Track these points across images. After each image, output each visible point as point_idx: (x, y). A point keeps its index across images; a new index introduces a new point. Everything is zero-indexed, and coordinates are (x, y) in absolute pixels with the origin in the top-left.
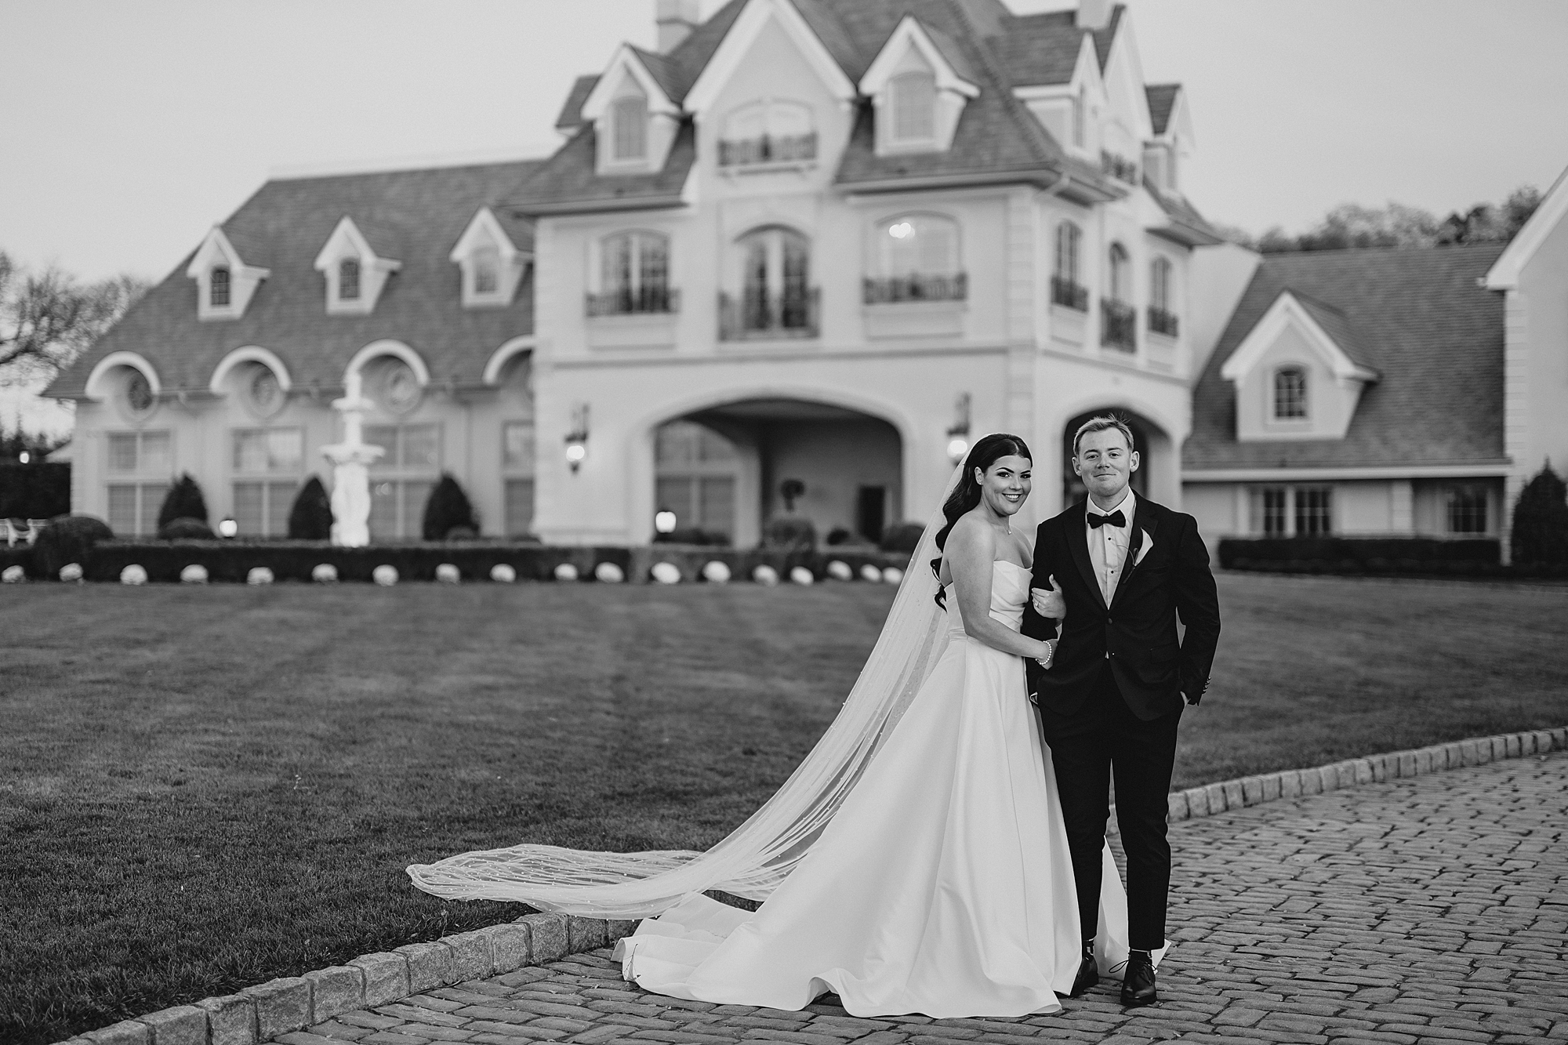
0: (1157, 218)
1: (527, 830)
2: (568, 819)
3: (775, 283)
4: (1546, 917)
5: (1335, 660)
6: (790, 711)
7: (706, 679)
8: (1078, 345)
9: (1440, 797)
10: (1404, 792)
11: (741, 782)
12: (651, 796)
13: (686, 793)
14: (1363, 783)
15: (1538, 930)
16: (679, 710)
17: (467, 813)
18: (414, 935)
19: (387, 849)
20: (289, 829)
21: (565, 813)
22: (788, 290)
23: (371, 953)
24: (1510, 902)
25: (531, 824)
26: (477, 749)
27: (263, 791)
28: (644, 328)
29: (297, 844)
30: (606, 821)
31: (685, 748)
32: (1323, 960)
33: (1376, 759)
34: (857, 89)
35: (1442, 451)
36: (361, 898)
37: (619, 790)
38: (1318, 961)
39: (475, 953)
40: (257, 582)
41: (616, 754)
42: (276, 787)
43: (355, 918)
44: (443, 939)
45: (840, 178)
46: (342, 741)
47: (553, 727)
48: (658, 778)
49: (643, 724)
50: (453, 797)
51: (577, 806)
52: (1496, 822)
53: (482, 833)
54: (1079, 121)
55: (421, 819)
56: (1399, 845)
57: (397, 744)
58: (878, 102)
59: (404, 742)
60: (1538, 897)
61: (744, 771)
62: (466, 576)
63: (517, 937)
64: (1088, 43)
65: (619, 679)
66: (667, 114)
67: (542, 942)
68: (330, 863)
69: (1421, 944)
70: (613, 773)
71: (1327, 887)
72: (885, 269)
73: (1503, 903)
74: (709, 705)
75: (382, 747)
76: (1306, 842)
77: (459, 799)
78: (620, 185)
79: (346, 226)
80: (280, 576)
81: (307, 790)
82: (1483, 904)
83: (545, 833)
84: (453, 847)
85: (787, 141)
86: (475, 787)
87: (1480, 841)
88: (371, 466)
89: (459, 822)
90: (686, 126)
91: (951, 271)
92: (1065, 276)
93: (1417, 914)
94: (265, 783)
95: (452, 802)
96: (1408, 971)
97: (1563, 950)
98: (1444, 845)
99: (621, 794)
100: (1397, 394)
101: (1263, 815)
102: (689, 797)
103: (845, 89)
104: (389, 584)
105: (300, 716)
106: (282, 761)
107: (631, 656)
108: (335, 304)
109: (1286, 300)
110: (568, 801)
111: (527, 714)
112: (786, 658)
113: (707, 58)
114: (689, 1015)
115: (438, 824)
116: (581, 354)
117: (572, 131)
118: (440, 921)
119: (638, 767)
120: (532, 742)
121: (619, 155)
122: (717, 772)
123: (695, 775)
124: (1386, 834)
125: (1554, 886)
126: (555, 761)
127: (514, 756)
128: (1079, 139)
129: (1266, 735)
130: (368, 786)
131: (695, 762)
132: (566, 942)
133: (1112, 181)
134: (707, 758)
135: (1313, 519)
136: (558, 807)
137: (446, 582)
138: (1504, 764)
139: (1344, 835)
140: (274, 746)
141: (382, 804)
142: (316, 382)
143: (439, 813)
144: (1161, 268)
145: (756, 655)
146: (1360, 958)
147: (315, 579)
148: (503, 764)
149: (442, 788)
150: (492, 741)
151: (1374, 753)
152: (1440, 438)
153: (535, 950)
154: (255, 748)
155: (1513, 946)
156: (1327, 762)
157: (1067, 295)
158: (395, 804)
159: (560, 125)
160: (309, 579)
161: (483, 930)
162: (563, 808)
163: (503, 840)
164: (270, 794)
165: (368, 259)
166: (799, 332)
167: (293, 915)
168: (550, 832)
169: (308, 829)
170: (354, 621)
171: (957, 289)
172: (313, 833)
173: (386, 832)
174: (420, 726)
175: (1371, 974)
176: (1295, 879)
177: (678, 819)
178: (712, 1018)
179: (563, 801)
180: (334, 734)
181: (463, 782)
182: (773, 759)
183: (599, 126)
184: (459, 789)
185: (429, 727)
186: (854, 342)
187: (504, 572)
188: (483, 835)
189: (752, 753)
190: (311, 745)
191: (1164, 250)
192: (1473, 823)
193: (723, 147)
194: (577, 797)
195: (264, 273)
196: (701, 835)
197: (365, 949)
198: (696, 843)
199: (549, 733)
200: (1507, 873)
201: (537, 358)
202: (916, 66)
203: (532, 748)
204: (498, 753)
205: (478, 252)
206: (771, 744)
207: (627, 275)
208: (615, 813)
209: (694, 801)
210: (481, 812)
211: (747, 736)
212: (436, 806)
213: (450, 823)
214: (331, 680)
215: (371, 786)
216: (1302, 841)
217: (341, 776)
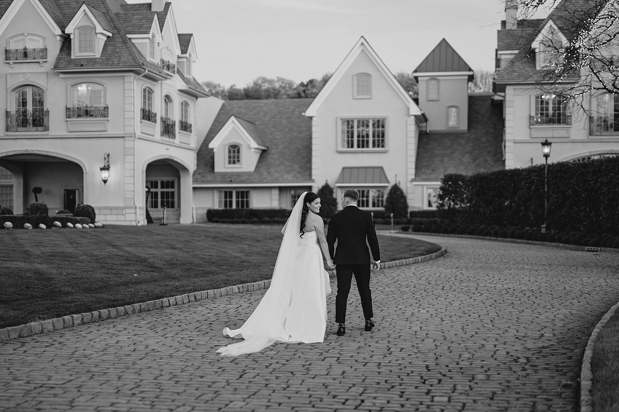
0: (183, 86)
3: (30, 108)
5: (235, 254)
7: (9, 264)
8: (152, 135)
11: (25, 297)
13: (7, 301)
14: (235, 293)
22: (34, 111)
34: (63, 32)
35: (289, 177)
45: (56, 67)
54: (152, 47)
58: (72, 36)
61: (26, 293)
64: (156, 18)
72: (74, 104)
74: (12, 273)
76: (212, 310)
85: (34, 50)
91: (102, 105)
92: (147, 108)
100: (274, 154)
101: (200, 303)
103: (58, 31)
109: (233, 118)
112: (38, 257)
114: (14, 361)
122: (17, 294)
123: (9, 295)
124: (238, 307)
128: (152, 55)
129: (206, 279)
131: (9, 291)
133: (166, 72)
134: (13, 289)
135: (243, 202)
139: (224, 308)
144: (185, 106)
145: (27, 256)
151: (240, 284)
152: (289, 172)
156: (224, 287)
157: (148, 116)
166: (39, 128)
171: (104, 112)
176: (205, 320)
178: (21, 362)
182: (36, 290)
186: (62, 132)
189: (29, 288)
191: (186, 98)
193: (7, 53)
202: (88, 24)
206: (35, 285)
209: (10, 303)
211: (26, 282)
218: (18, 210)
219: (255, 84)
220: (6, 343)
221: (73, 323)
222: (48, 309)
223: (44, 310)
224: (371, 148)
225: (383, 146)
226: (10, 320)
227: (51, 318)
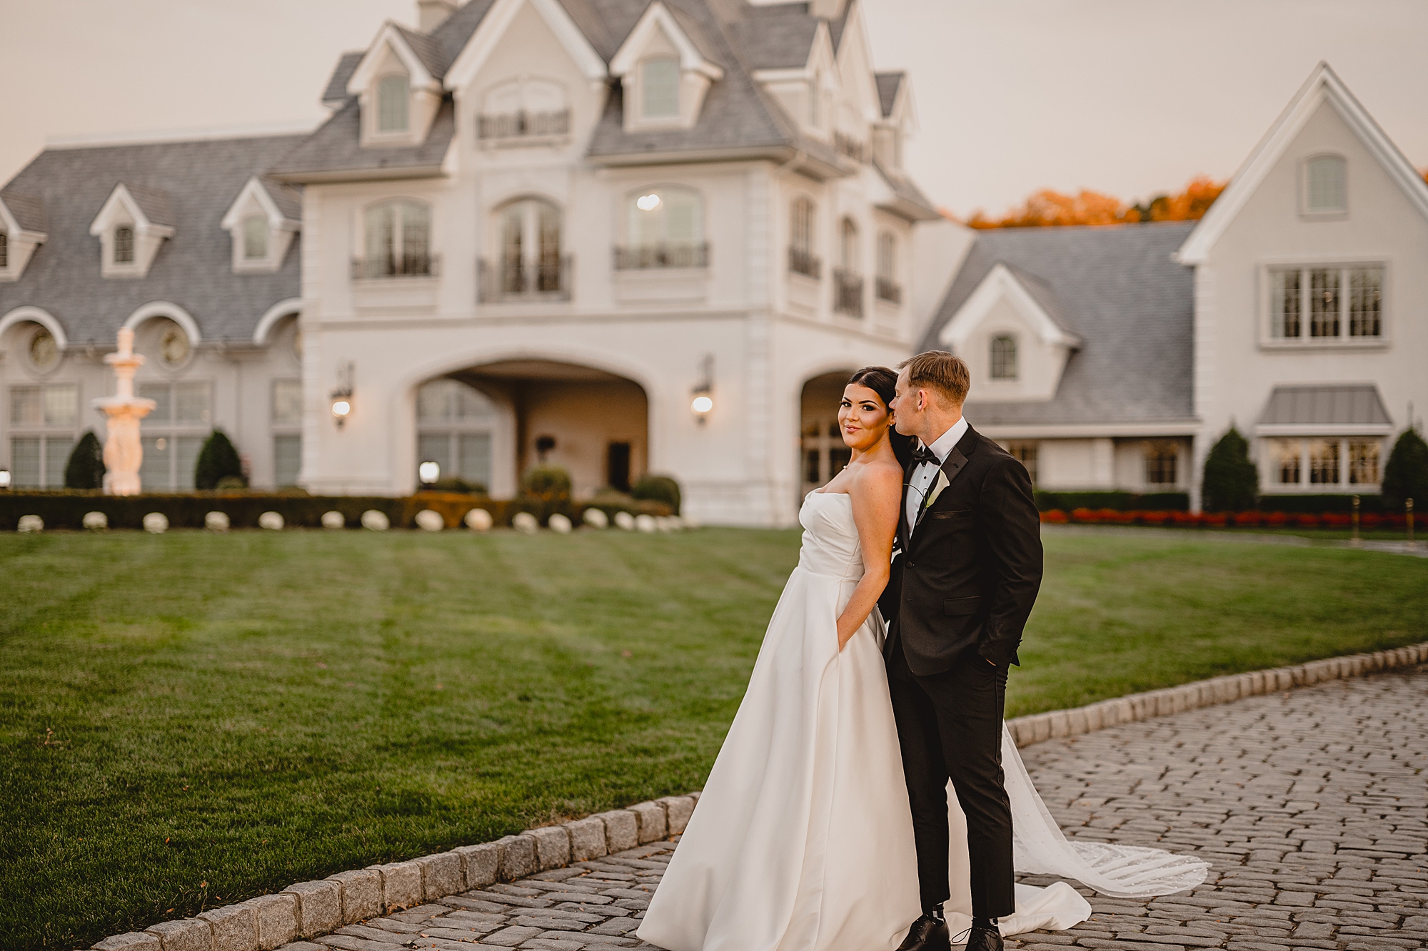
0: (882, 193)
1: (296, 786)
2: (339, 773)
3: (531, 251)
4: (1348, 864)
5: (1076, 602)
6: (561, 656)
7: (475, 623)
8: (811, 310)
9: (1204, 736)
10: (1166, 732)
11: (518, 730)
12: (427, 747)
13: (462, 743)
14: (1125, 722)
15: (1344, 879)
16: (450, 655)
17: (231, 768)
18: (170, 911)
19: (143, 811)
20: (36, 789)
21: (336, 766)
22: (542, 257)
23: (120, 933)
24: (1306, 847)
25: (300, 779)
26: (243, 697)
27: (10, 747)
28: (407, 291)
29: (44, 806)
30: (380, 774)
31: (459, 695)
32: (1140, 916)
33: (1136, 698)
34: (608, 69)
35: (1139, 411)
36: (111, 868)
37: (392, 740)
38: (1135, 918)
39: (238, 929)
40: (27, 530)
41: (389, 702)
42: (27, 741)
43: (103, 893)
44: (202, 914)
45: (592, 152)
46: (101, 691)
47: (322, 674)
48: (433, 728)
49: (414, 669)
50: (217, 751)
51: (349, 759)
52: (1264, 761)
53: (247, 791)
54: (814, 103)
55: (182, 775)
56: (1178, 788)
57: (159, 693)
58: (628, 82)
59: (167, 691)
60: (1331, 841)
61: (521, 719)
62: (235, 524)
63: (286, 909)
64: (822, 32)
65: (388, 623)
66: (428, 90)
67: (313, 913)
68: (79, 828)
69: (1233, 896)
70: (386, 722)
71: (1120, 834)
72: (634, 239)
73: (1299, 848)
74: (480, 649)
75: (143, 696)
76: (1087, 785)
77: (223, 752)
78: (383, 155)
79: (121, 193)
80: (50, 525)
81: (60, 745)
82: (1280, 850)
83: (315, 790)
84: (215, 806)
85: (542, 117)
86: (240, 740)
87: (1255, 781)
88: (143, 420)
89: (223, 778)
90: (447, 101)
91: (695, 240)
92: (801, 246)
93: (1220, 863)
94: (14, 738)
95: (216, 756)
96: (1229, 927)
97: (1376, 900)
98: (1222, 786)
99: (394, 745)
100: (1098, 360)
101: (1038, 756)
102: (466, 747)
103: (595, 69)
104: (159, 532)
105: (58, 665)
106: (35, 713)
107: (400, 600)
108: (110, 267)
109: (1000, 273)
110: (339, 754)
111: (295, 661)
112: (552, 602)
113: (466, 38)
115: (200, 781)
116: (347, 315)
117: (338, 105)
118: (199, 895)
119: (412, 716)
120: (301, 690)
121: (382, 127)
122: (493, 720)
123: (470, 723)
124: (1162, 776)
125: (1343, 829)
126: (325, 710)
127: (282, 705)
128: (814, 119)
130: (126, 740)
131: (471, 709)
132: (339, 911)
133: (844, 161)
134: (481, 704)
136: (329, 760)
137: (216, 530)
138: (1252, 701)
139: (1122, 777)
140: (27, 697)
141: (140, 759)
142: (91, 340)
143: (201, 769)
144: (887, 241)
145: (522, 598)
146: (1177, 913)
147: (85, 526)
148: (271, 713)
149: (206, 740)
150: (259, 689)
151: (1133, 693)
152: (1137, 399)
153: (305, 922)
154: (7, 699)
155: (1326, 897)
157: (802, 265)
158: (154, 759)
159: (326, 98)
160: (79, 526)
161: (247, 902)
162: (334, 761)
163: (270, 798)
164: (18, 750)
165: (141, 225)
166: (554, 296)
167: (33, 890)
168: (321, 787)
169: (57, 789)
170: (123, 567)
171: (701, 257)
172: (62, 793)
173: (143, 791)
174: (184, 673)
175: (1194, 933)
176: (1086, 825)
177: (455, 771)
179: (334, 753)
180: (94, 683)
181: (228, 734)
182: (549, 705)
183: (364, 100)
184: (224, 742)
185: (194, 675)
186: (605, 305)
187: (272, 520)
188: (248, 793)
189: (528, 700)
190: (68, 695)
191: (891, 225)
192: (1243, 762)
193: (482, 122)
194: (349, 748)
195: (41, 237)
196: (481, 789)
197: (114, 929)
198: (475, 798)
199: (319, 680)
200: (1293, 815)
201: (304, 320)
202: (662, 48)
203: (301, 696)
204: (265, 701)
205: (247, 220)
206: (546, 690)
207: (389, 241)
208: (389, 765)
209: (471, 751)
210: (246, 766)
211: (521, 681)
212: (199, 761)
213: (213, 779)
214: (93, 627)
215: (129, 739)
216: (1083, 784)
217: (97, 729)
218: (503, 486)
219: (1030, 205)
220: (456, 907)
221: (668, 827)
222: (587, 777)
223: (576, 780)
224: (1345, 338)
225: (1376, 332)
226: (470, 818)
227: (600, 811)
